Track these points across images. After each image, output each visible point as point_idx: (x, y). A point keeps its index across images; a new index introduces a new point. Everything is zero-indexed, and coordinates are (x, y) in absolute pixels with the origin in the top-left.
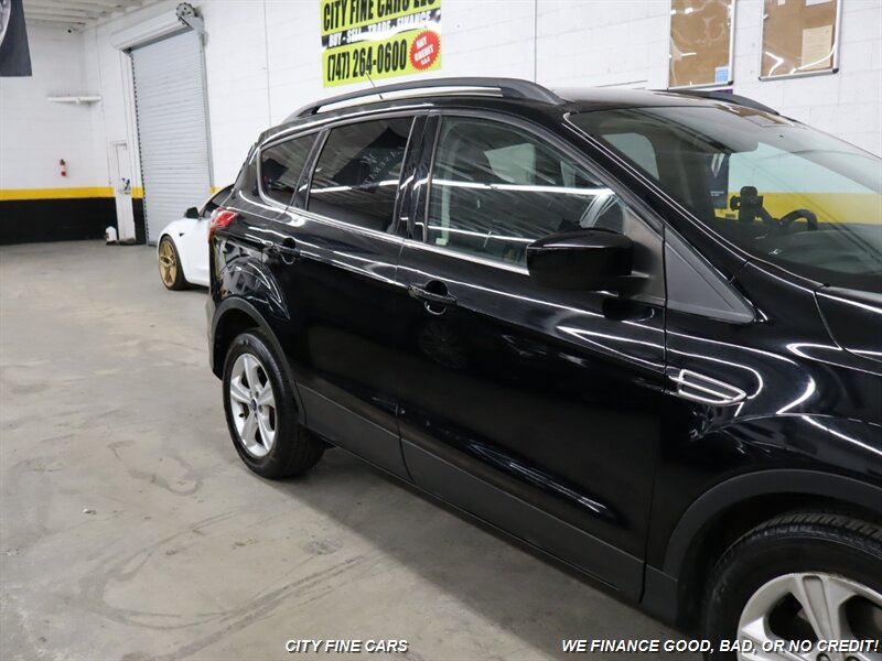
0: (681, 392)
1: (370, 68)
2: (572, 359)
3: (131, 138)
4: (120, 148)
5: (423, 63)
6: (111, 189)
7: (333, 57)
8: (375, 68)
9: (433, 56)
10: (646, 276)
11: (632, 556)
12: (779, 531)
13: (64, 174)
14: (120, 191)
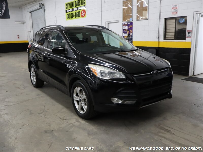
0: (67, 67)
1: (74, 17)
3: (31, 30)
4: (30, 32)
5: (83, 16)
6: (28, 41)
7: (67, 14)
8: (75, 17)
9: (85, 15)
13: (18, 38)
14: (30, 41)
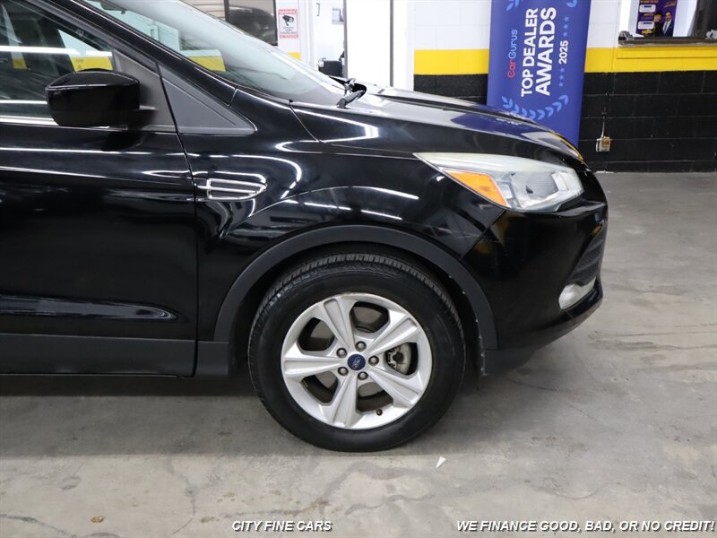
0: (211, 197)
2: (61, 189)
10: (153, 108)
11: (184, 341)
12: (303, 277)
